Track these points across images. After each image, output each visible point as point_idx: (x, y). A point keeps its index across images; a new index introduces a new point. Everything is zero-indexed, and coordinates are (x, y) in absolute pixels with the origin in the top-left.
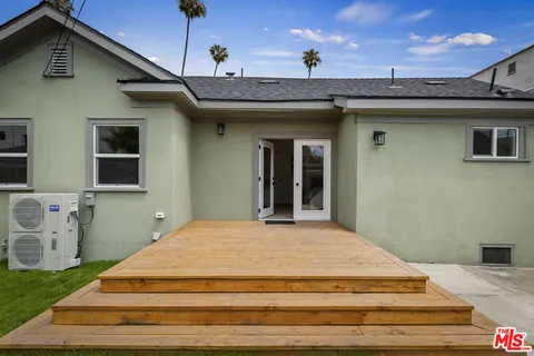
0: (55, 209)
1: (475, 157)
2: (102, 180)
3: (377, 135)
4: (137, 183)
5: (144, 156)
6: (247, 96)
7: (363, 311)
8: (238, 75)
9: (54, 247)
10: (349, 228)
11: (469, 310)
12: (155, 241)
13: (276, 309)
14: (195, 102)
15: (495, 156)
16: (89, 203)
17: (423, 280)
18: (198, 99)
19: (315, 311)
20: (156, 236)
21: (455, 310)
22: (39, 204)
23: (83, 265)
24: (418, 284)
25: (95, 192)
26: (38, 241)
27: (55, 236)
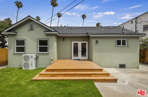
0: (32, 57)
1: (117, 46)
2: (40, 51)
3: (97, 41)
4: (47, 52)
5: (49, 46)
6: (70, 33)
7: (91, 74)
8: (67, 26)
9: (32, 65)
10: (91, 61)
11: (109, 74)
12: (51, 64)
13: (77, 74)
14: (58, 34)
15: (121, 45)
16: (37, 56)
17: (102, 69)
18: (59, 34)
19: (83, 74)
20: (51, 63)
21: (107, 74)
22: (28, 56)
23: (37, 69)
24: (101, 70)
25: (39, 54)
26: (28, 64)
27: (32, 63)
